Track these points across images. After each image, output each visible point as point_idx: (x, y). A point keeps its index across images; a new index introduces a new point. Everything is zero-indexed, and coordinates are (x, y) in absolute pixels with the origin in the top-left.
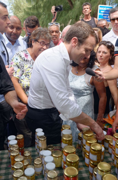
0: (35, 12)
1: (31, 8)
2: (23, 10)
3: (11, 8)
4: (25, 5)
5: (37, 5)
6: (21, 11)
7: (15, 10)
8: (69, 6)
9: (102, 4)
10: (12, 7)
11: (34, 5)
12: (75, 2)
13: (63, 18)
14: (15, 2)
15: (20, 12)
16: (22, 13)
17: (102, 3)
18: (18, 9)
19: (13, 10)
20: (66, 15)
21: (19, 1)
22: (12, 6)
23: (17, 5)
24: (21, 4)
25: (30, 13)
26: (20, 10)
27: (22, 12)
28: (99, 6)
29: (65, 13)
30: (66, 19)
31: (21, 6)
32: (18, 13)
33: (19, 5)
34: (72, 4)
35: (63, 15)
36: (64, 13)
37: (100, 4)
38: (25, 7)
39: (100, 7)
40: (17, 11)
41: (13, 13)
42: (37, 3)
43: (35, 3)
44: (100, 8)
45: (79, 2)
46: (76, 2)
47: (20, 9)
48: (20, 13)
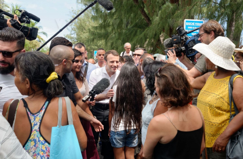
0: (103, 31)
1: (97, 27)
2: (88, 31)
3: (74, 28)
4: (91, 24)
5: (104, 23)
6: (86, 31)
7: (78, 31)
8: (146, 23)
9: (189, 18)
10: (75, 27)
11: (102, 24)
12: (152, 17)
13: (137, 37)
14: (79, 21)
15: (84, 33)
16: (87, 34)
17: (189, 16)
18: (82, 29)
19: (76, 31)
20: (141, 33)
21: (83, 20)
22: (74, 26)
23: (82, 25)
24: (86, 24)
25: (97, 33)
26: (84, 31)
27: (86, 33)
28: (185, 20)
29: (140, 31)
30: (141, 38)
31: (85, 25)
32: (82, 34)
33: (83, 25)
34: (149, 20)
35: (138, 33)
36: (139, 31)
37: (187, 19)
38: (90, 27)
39: (187, 21)
40: (80, 32)
41: (75, 34)
42: (105, 21)
43: (103, 21)
44: (187, 23)
45: (158, 17)
46: (154, 17)
47: (85, 30)
48: (85, 34)
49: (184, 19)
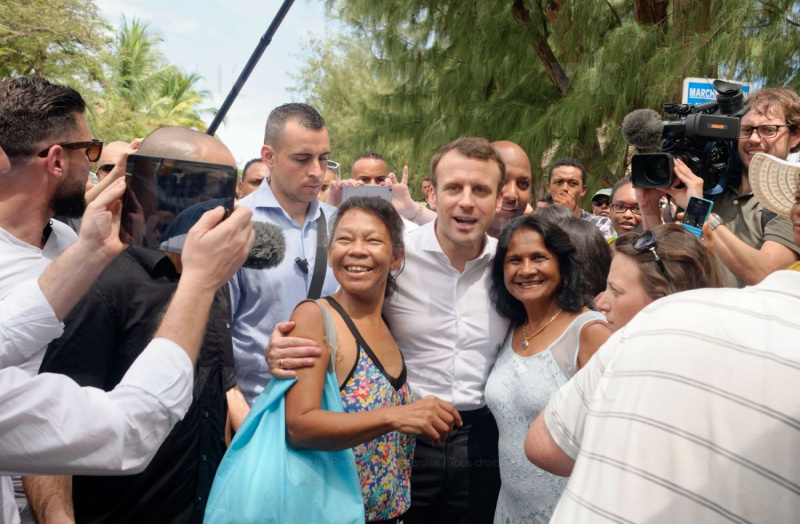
0: (407, 111)
1: (388, 96)
2: (359, 109)
3: (313, 98)
4: (368, 87)
5: (413, 84)
6: (351, 111)
7: (325, 109)
8: (552, 87)
9: (701, 75)
10: (317, 95)
11: (404, 87)
12: (574, 69)
13: (521, 133)
14: (331, 77)
15: (345, 115)
16: (354, 117)
17: (701, 67)
18: (340, 103)
20: (533, 121)
21: (344, 73)
22: (314, 91)
23: (338, 89)
24: (352, 85)
25: (387, 118)
26: (346, 108)
27: (352, 115)
28: (687, 81)
29: (531, 111)
30: (535, 137)
31: (350, 90)
32: (337, 119)
33: (343, 87)
34: (562, 77)
35: (524, 121)
36: (526, 112)
37: (692, 75)
38: (366, 97)
39: (692, 85)
40: (333, 111)
42: (414, 78)
43: (407, 78)
44: (693, 91)
46: (580, 67)
47: (348, 104)
48: (346, 117)
49: (684, 77)
